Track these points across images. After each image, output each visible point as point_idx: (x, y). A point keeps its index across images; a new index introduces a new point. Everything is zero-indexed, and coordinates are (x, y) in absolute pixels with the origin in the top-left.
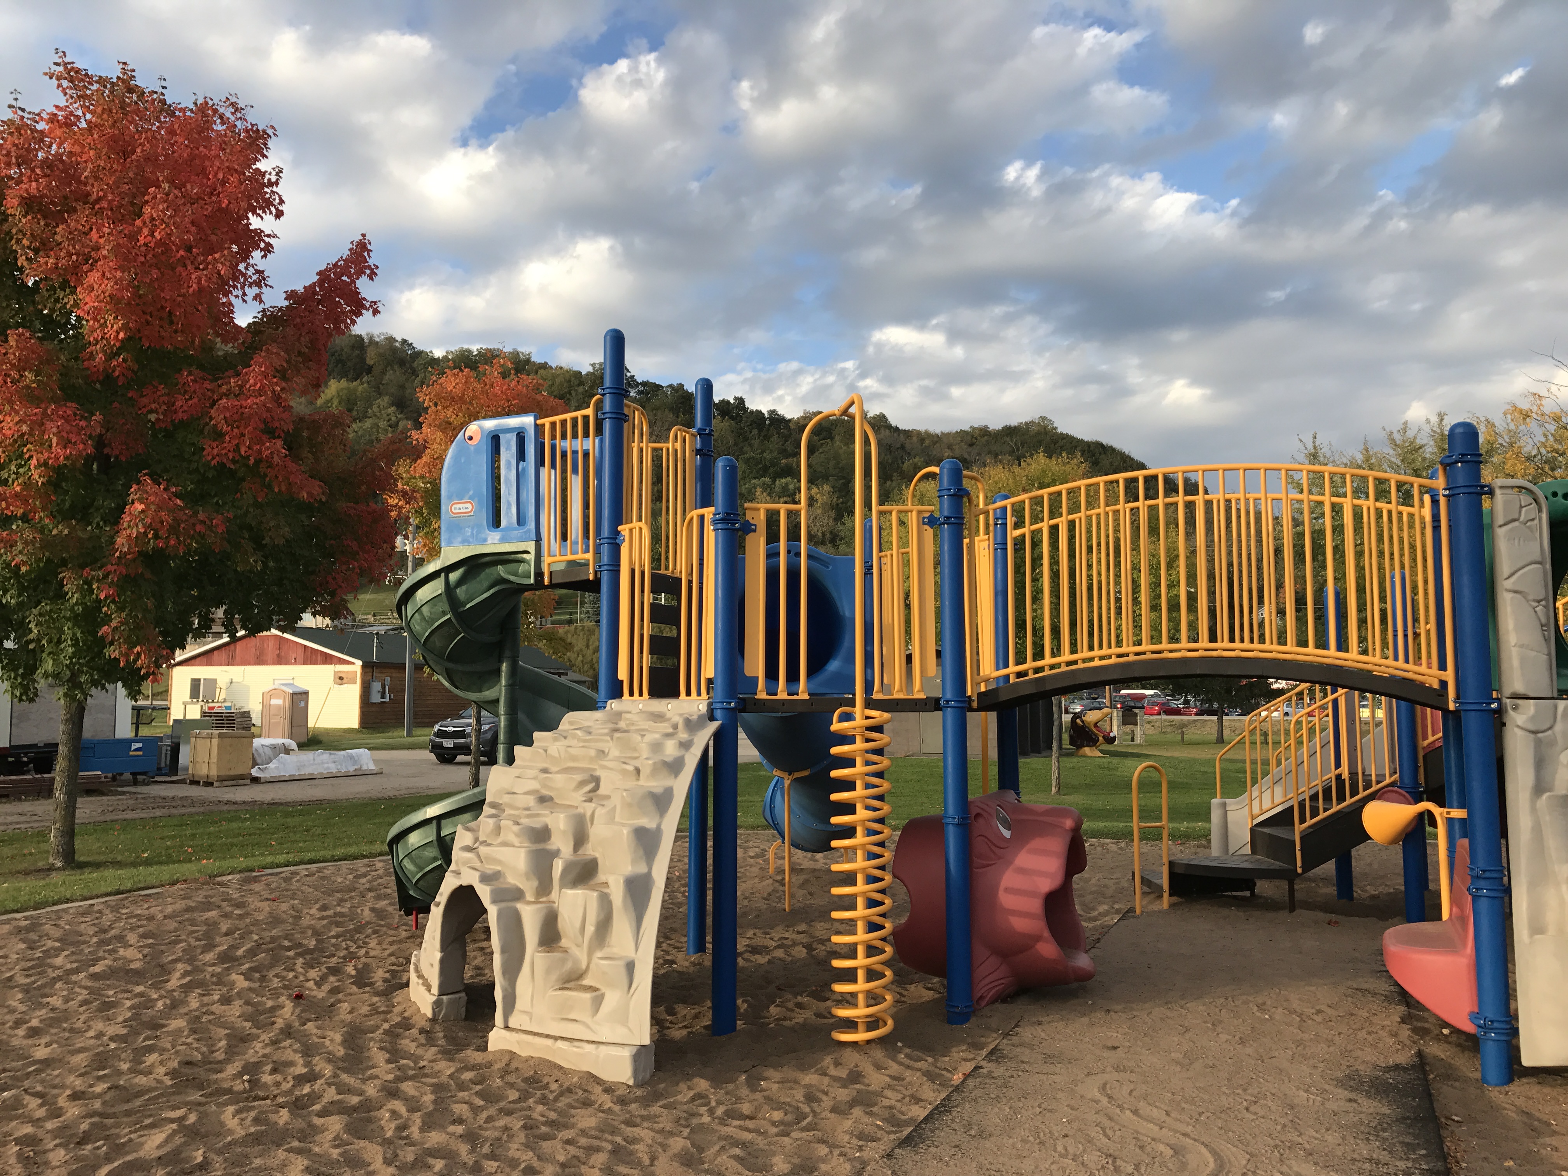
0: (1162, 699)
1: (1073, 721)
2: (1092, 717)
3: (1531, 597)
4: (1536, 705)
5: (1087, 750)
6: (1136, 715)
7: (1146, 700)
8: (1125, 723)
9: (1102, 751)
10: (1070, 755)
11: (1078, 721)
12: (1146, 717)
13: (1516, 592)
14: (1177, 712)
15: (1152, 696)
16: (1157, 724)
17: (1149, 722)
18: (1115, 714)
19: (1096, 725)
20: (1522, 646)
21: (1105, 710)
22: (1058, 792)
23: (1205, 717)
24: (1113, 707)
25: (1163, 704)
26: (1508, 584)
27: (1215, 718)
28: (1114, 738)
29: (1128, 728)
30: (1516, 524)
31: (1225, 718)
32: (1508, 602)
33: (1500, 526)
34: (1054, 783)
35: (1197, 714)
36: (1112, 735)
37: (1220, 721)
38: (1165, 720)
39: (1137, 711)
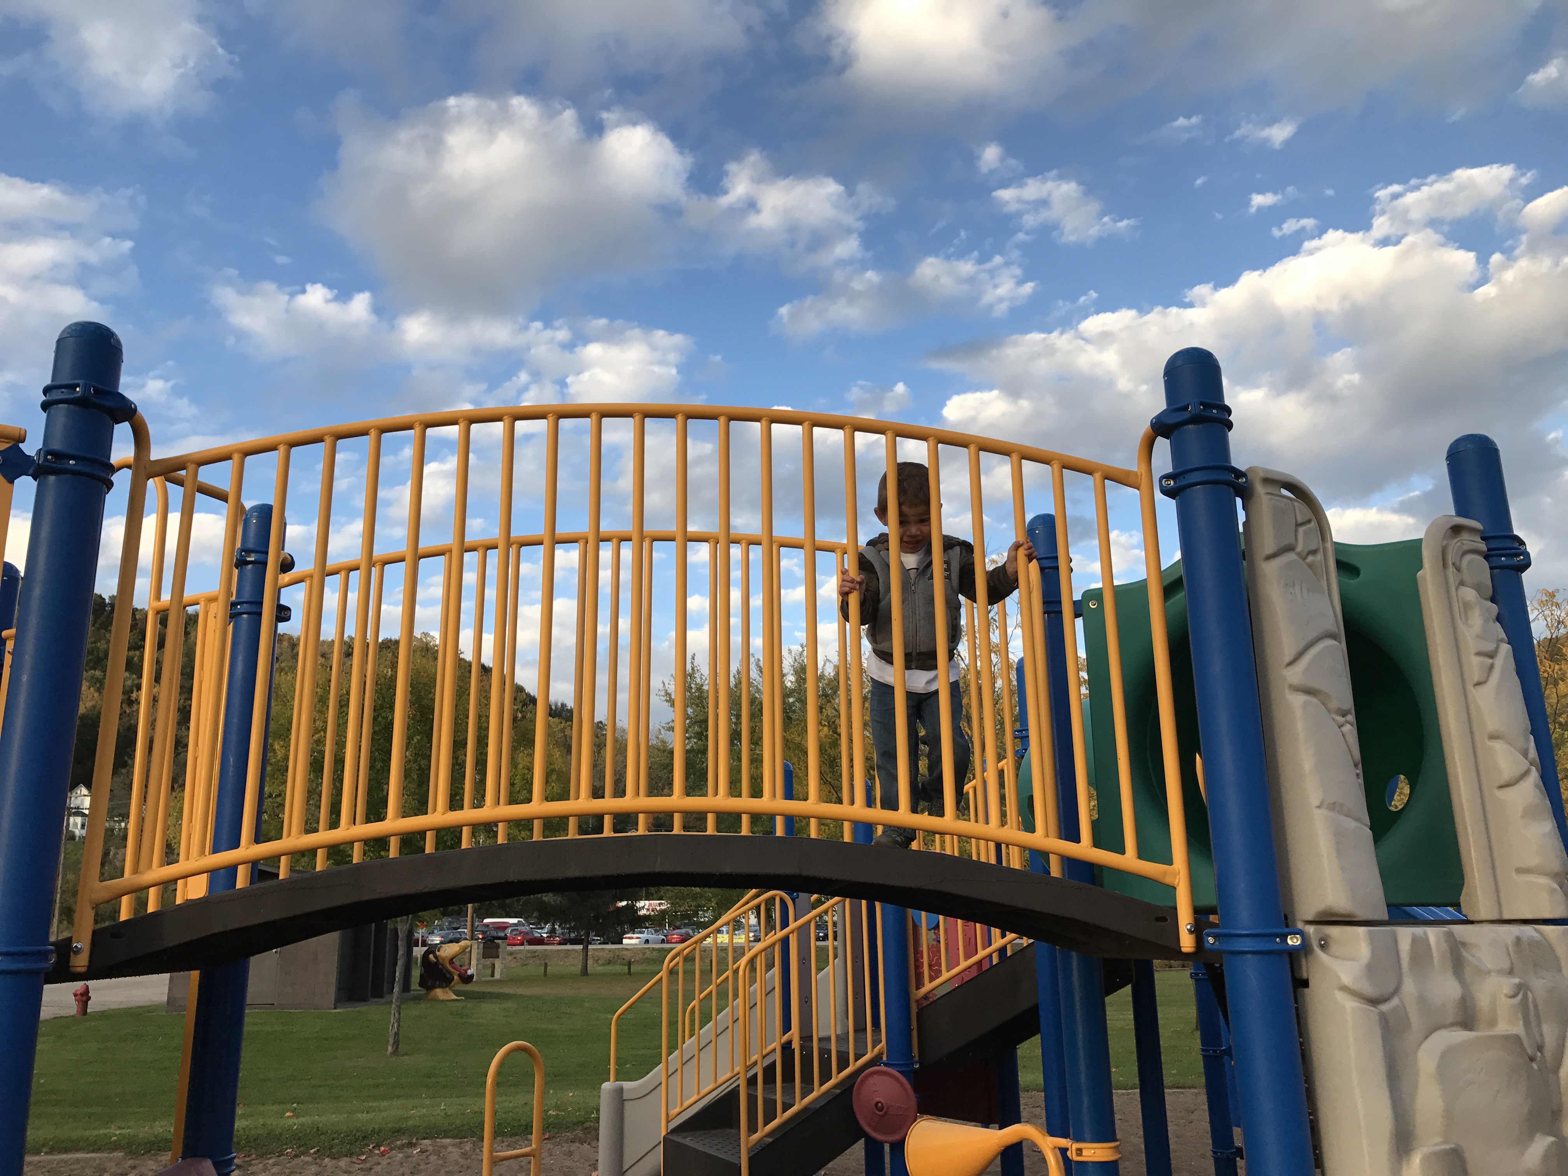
0: (525, 929)
1: (425, 956)
2: (449, 950)
3: (1334, 705)
4: (1371, 938)
5: (439, 993)
6: (498, 946)
7: (509, 930)
8: (485, 956)
9: (456, 993)
10: (417, 999)
11: (431, 956)
12: (509, 948)
13: (1309, 691)
14: (540, 941)
15: (515, 925)
16: (519, 956)
17: (511, 954)
18: (475, 947)
19: (451, 961)
20: (1332, 807)
21: (463, 943)
22: (395, 1052)
23: (569, 947)
24: (473, 938)
25: (527, 933)
26: (1295, 674)
27: (581, 947)
28: (472, 976)
29: (489, 962)
30: (1291, 556)
31: (590, 947)
32: (1298, 712)
33: (1269, 558)
34: (391, 1041)
35: (560, 944)
36: (469, 972)
37: (586, 949)
38: (528, 951)
39: (499, 941)
